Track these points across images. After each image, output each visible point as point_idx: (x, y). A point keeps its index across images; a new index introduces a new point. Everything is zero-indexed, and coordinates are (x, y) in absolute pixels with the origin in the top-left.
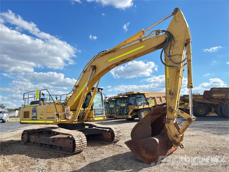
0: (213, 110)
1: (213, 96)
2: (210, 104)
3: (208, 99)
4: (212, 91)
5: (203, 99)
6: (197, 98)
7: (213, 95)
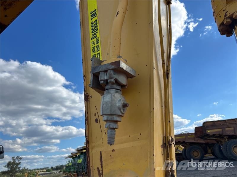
0: (210, 151)
1: (207, 133)
2: (204, 143)
3: (202, 138)
4: (206, 126)
5: (195, 138)
6: (188, 137)
7: (207, 131)
